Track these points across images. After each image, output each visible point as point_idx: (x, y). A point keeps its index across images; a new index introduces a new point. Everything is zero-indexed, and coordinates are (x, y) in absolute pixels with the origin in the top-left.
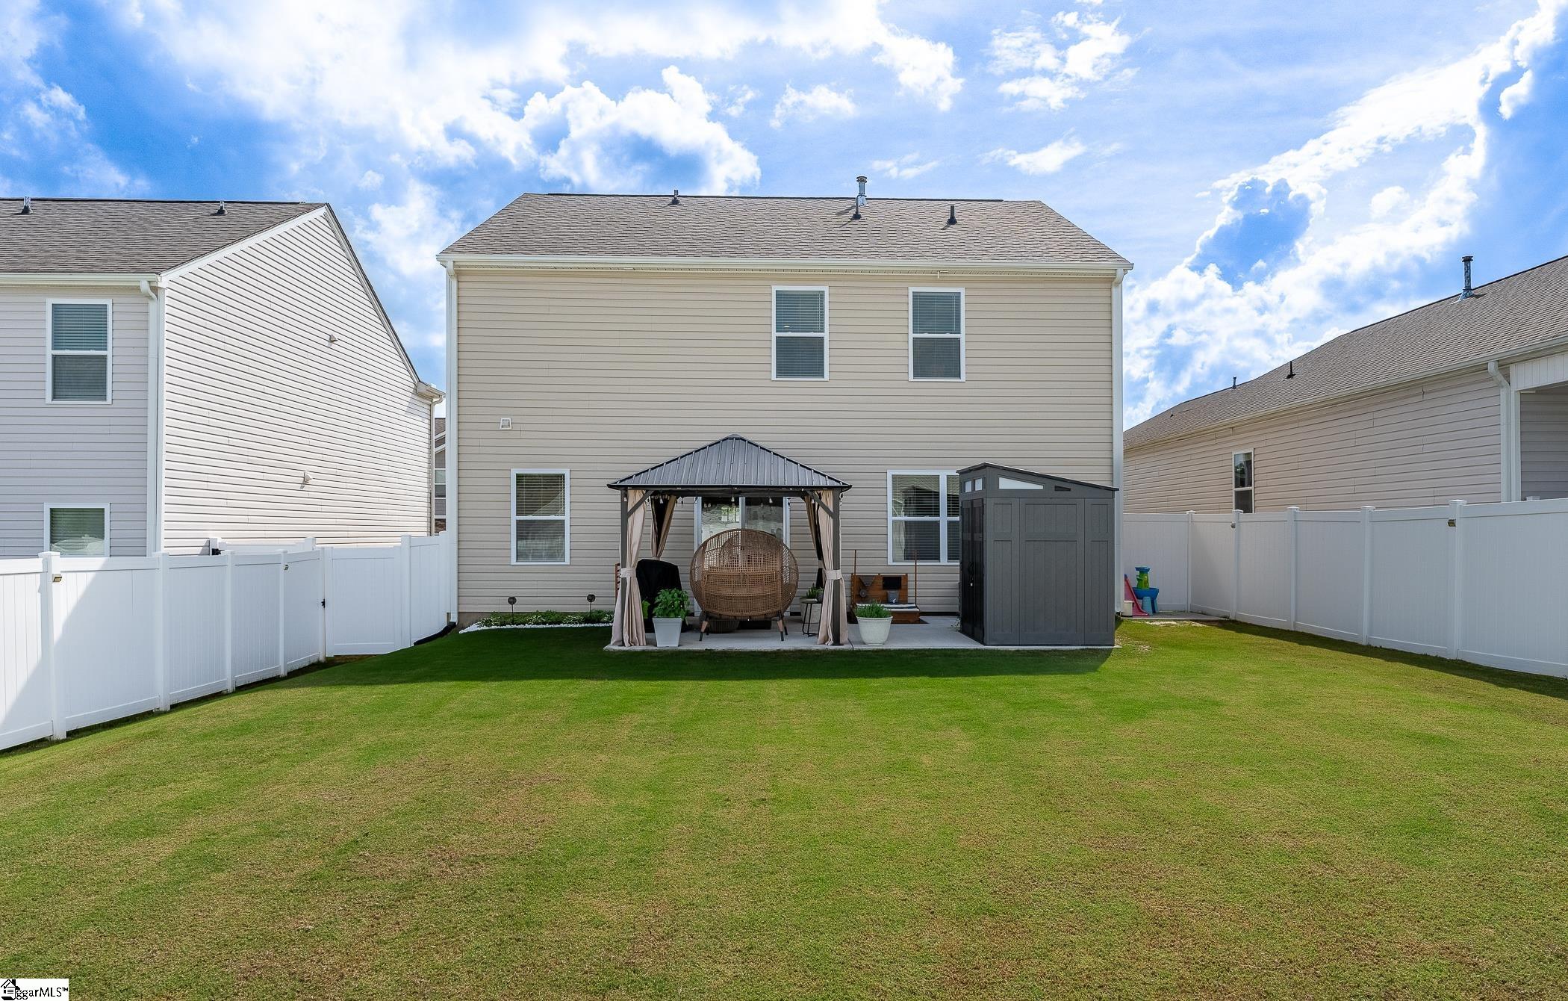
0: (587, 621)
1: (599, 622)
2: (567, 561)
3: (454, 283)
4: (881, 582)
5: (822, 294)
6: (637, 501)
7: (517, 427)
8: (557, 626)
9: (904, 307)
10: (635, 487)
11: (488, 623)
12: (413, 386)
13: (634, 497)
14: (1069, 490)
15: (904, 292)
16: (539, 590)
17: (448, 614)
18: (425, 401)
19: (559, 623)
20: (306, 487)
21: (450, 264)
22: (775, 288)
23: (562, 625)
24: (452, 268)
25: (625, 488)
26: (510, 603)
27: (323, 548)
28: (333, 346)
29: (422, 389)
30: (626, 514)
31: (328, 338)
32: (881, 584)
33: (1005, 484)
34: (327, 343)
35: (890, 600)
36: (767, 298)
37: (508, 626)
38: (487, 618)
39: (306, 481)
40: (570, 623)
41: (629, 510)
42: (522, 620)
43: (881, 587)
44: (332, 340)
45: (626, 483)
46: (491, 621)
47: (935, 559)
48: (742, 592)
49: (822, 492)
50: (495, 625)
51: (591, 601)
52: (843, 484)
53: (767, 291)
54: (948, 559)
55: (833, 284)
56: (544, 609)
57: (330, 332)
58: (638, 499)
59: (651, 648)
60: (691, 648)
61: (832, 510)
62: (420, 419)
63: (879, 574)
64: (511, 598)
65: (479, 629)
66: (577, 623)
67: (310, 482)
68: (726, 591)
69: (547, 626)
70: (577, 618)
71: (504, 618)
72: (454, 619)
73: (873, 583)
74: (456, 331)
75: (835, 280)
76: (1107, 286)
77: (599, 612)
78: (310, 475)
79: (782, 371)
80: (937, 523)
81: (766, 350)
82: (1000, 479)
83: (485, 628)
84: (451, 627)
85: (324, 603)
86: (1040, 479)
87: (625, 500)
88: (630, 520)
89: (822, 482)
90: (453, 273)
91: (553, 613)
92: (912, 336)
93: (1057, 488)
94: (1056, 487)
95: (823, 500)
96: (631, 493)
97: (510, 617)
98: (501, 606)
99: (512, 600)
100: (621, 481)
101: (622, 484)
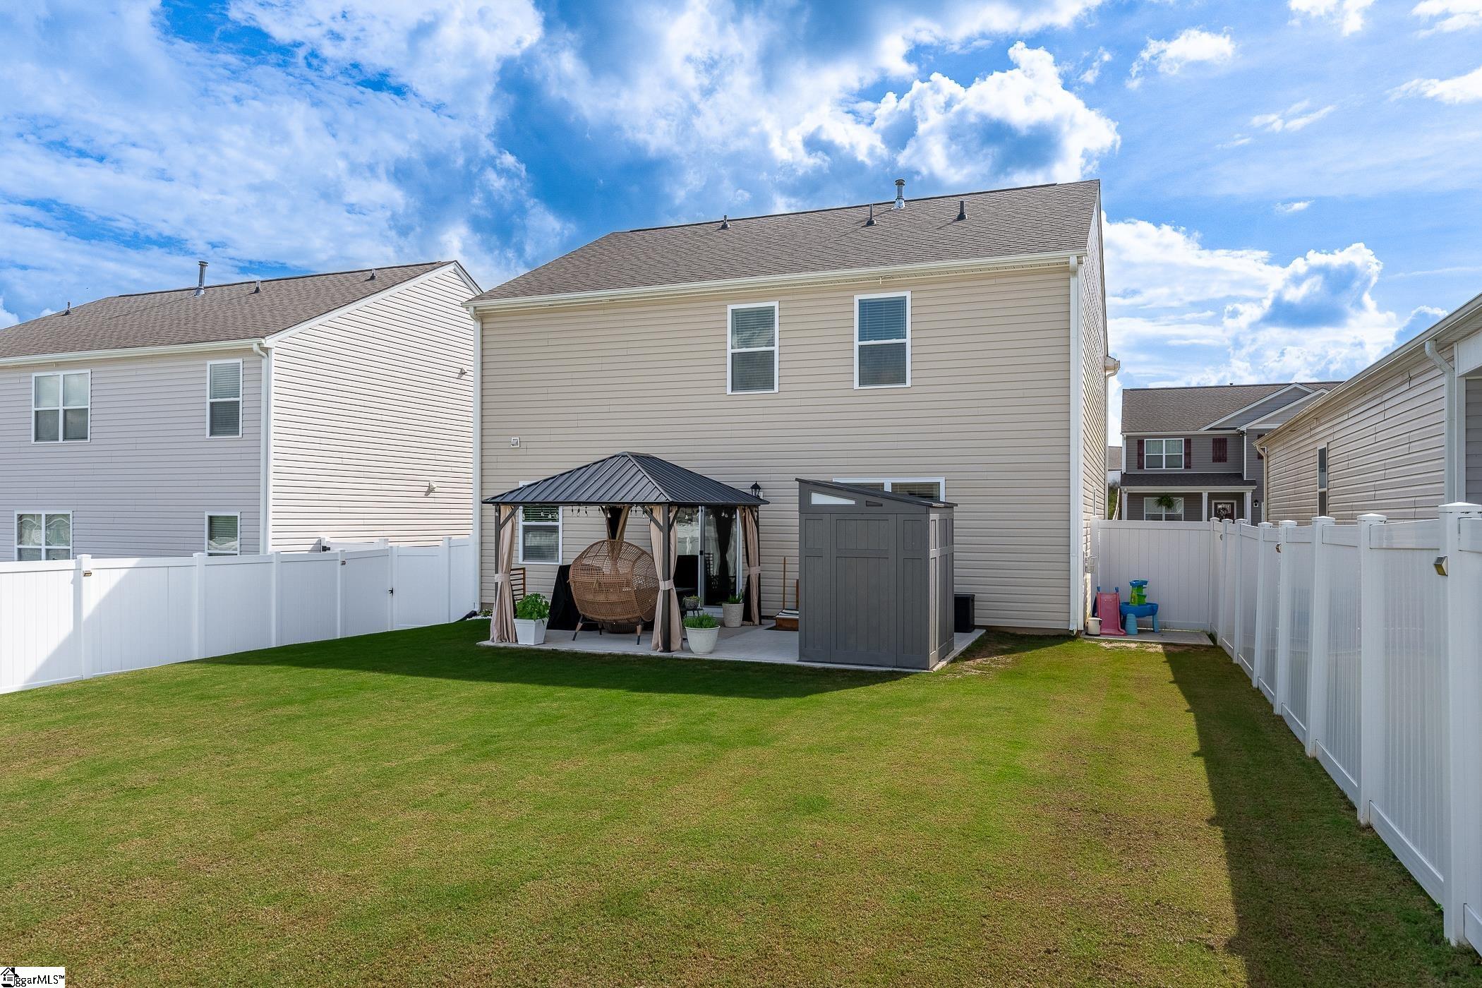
3: (478, 325)
5: (772, 310)
6: (510, 515)
7: (524, 445)
9: (851, 316)
10: (508, 503)
13: (506, 511)
14: (881, 506)
15: (850, 301)
17: (474, 605)
20: (432, 495)
21: (472, 310)
22: (730, 308)
25: (497, 504)
27: (393, 547)
28: (464, 377)
30: (499, 526)
31: (458, 371)
33: (818, 499)
34: (457, 376)
36: (723, 317)
39: (430, 490)
41: (501, 523)
44: (463, 373)
45: (498, 500)
48: (602, 598)
53: (723, 310)
55: (783, 299)
57: (461, 366)
67: (436, 490)
68: (590, 597)
72: (477, 609)
75: (785, 295)
76: (1067, 275)
78: (437, 485)
79: (738, 385)
81: (721, 366)
82: (814, 494)
85: (392, 591)
86: (852, 495)
87: (498, 515)
88: (502, 532)
90: (475, 316)
92: (857, 343)
93: (868, 504)
96: (503, 508)
100: (495, 498)
101: (495, 501)
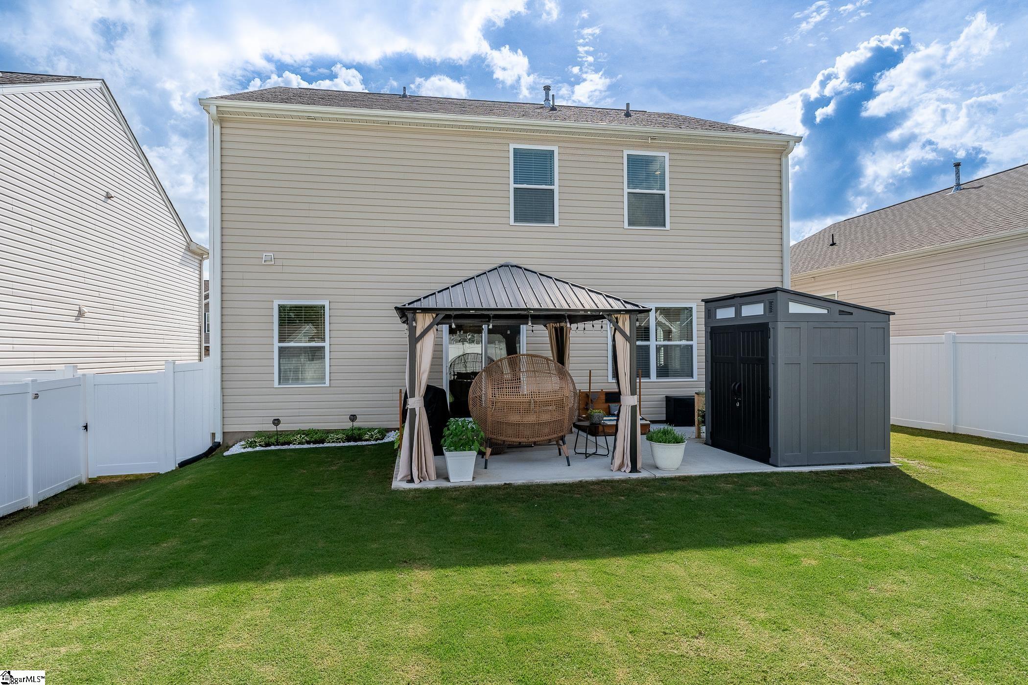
0: (349, 439)
1: (361, 440)
2: (327, 384)
3: (217, 128)
4: (603, 397)
5: (552, 153)
6: (426, 326)
7: (279, 262)
8: (321, 445)
9: (620, 166)
10: (425, 310)
11: (252, 444)
12: (186, 244)
13: (423, 321)
14: (851, 314)
15: (620, 154)
16: (300, 410)
17: (213, 435)
18: (196, 257)
19: (322, 442)
20: (81, 319)
21: (213, 110)
22: (512, 146)
23: (326, 445)
24: (215, 112)
25: (414, 311)
26: (274, 423)
27: (84, 375)
28: (109, 201)
29: (193, 247)
30: (414, 340)
31: (104, 194)
32: (604, 398)
33: (795, 308)
34: (103, 198)
35: (612, 412)
36: (506, 155)
37: (273, 448)
38: (251, 438)
39: (81, 314)
40: (333, 442)
41: (417, 335)
42: (286, 440)
43: (604, 401)
44: (109, 197)
45: (415, 305)
46: (256, 442)
47: (647, 377)
48: (531, 418)
49: (619, 316)
50: (261, 445)
51: (353, 421)
52: (643, 307)
53: (506, 148)
54: (657, 376)
55: (561, 144)
56: (306, 427)
57: (107, 190)
58: (428, 323)
59: (444, 484)
60: (488, 483)
61: (628, 334)
62: (192, 270)
63: (602, 390)
64: (275, 420)
65: (243, 451)
66: (340, 442)
67: (86, 316)
68: (514, 418)
69: (312, 446)
70: (340, 436)
71: (269, 438)
72: (219, 439)
73: (599, 397)
74: (219, 172)
75: (564, 141)
76: (778, 156)
77: (359, 429)
78: (85, 309)
79: (520, 217)
80: (648, 347)
81: (504, 199)
82: (790, 303)
83: (250, 450)
84: (215, 448)
85: (86, 427)
86: (826, 304)
87: (414, 324)
88: (419, 346)
89: (617, 305)
90: (216, 117)
91: (316, 432)
92: (626, 191)
93: (842, 312)
94: (840, 311)
95: (620, 324)
96: (420, 316)
97: (274, 436)
98: (264, 425)
99: (276, 422)
100: (409, 304)
101: (411, 306)
